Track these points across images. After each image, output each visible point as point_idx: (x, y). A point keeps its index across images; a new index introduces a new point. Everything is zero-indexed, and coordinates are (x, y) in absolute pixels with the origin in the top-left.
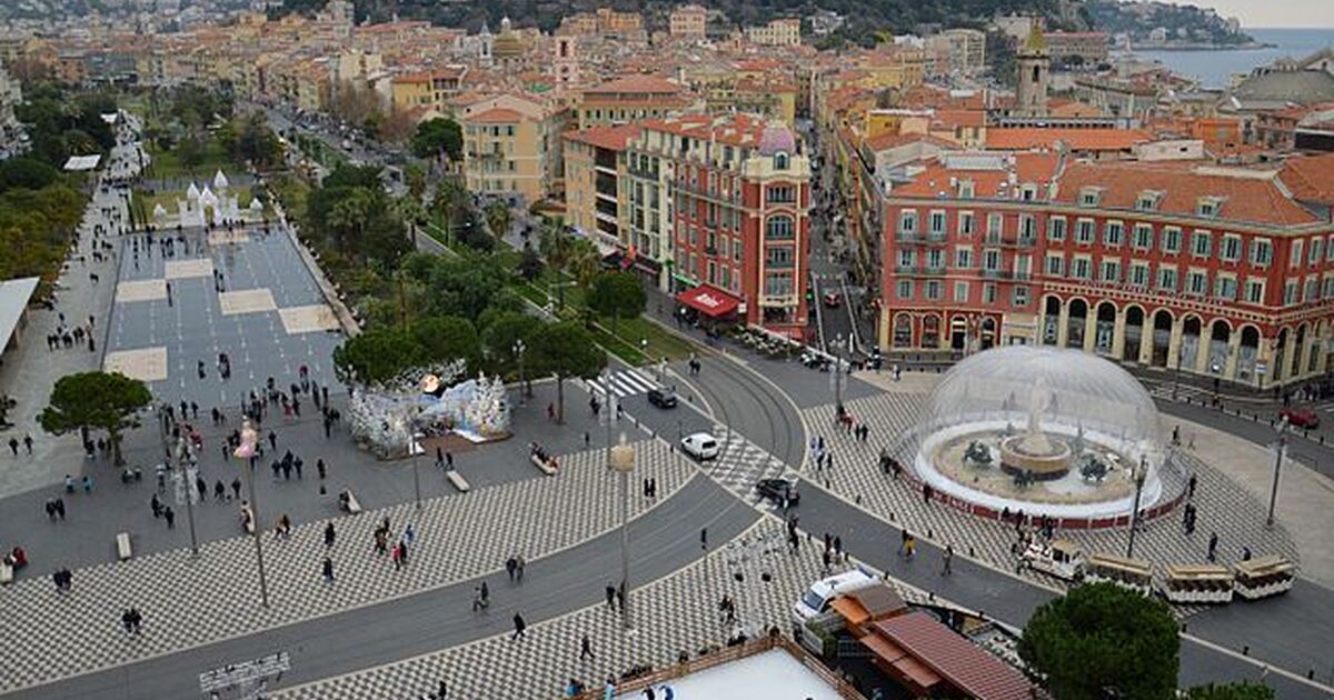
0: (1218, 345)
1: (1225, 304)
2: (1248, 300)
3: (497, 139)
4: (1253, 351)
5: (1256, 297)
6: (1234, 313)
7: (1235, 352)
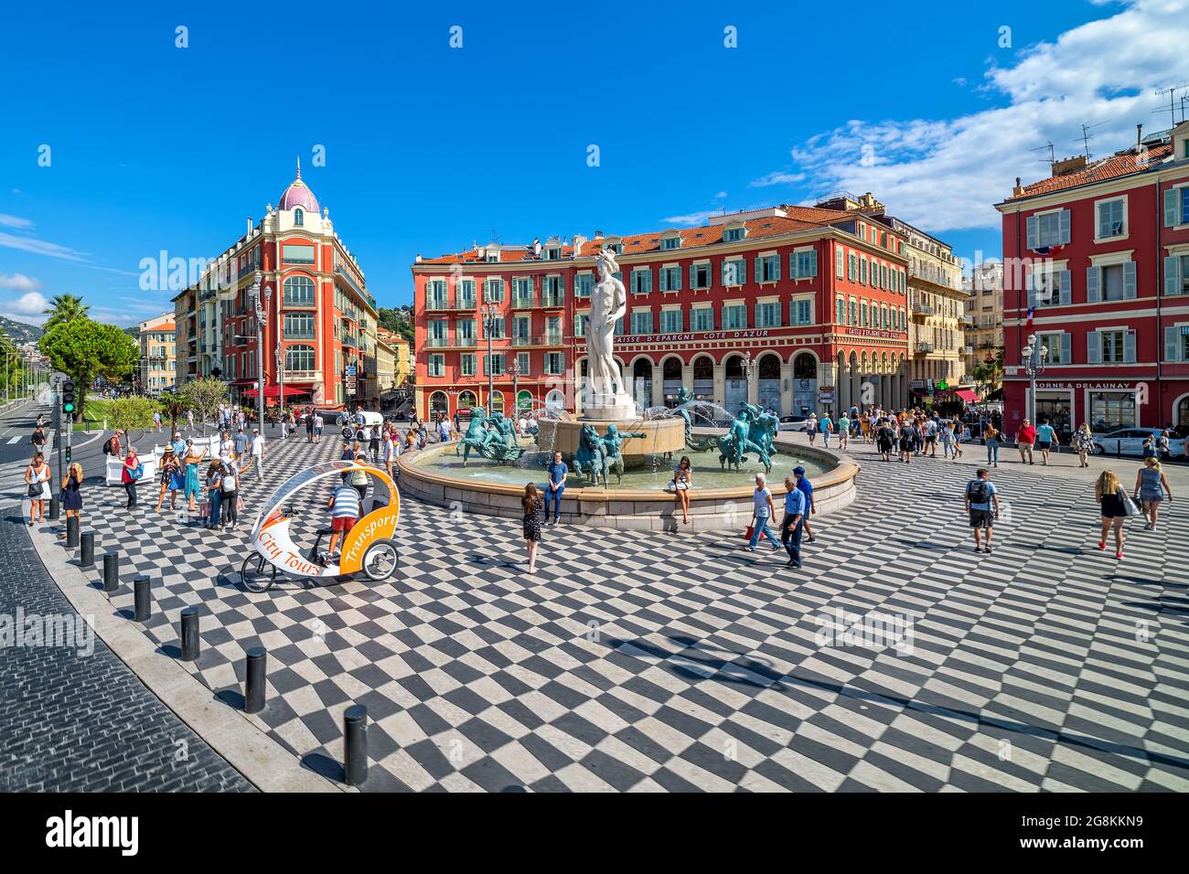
0: (769, 383)
1: (771, 333)
2: (796, 323)
3: (163, 344)
4: (811, 381)
5: (805, 314)
6: (781, 342)
7: (790, 385)
